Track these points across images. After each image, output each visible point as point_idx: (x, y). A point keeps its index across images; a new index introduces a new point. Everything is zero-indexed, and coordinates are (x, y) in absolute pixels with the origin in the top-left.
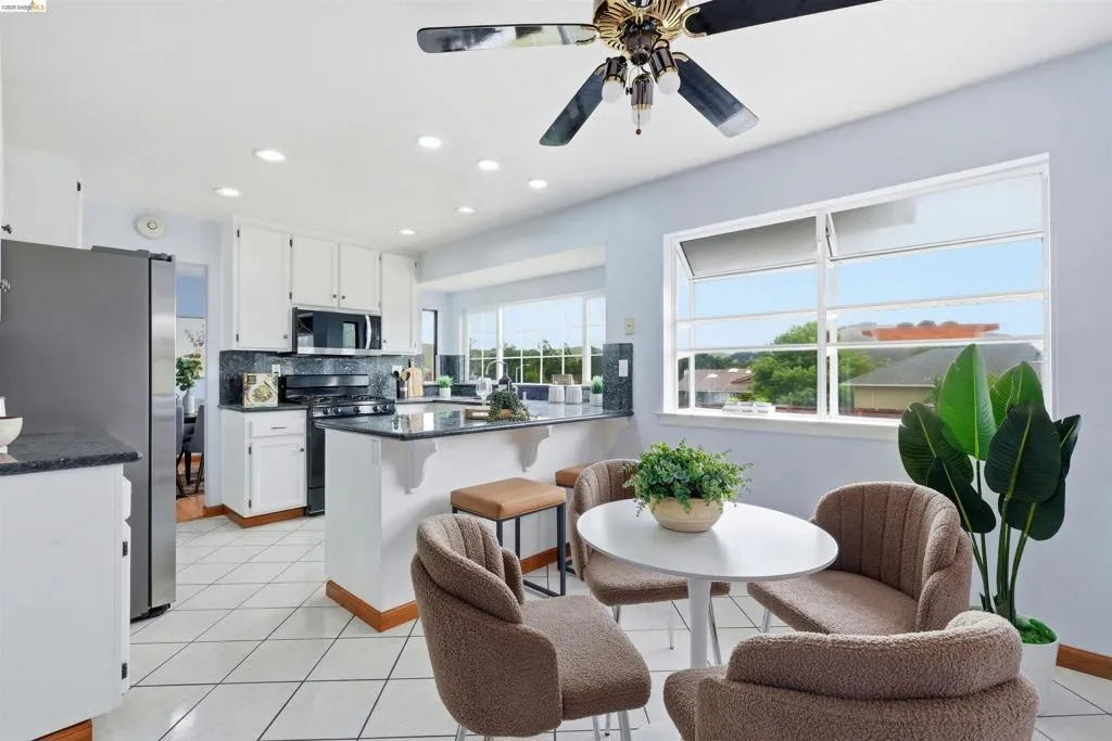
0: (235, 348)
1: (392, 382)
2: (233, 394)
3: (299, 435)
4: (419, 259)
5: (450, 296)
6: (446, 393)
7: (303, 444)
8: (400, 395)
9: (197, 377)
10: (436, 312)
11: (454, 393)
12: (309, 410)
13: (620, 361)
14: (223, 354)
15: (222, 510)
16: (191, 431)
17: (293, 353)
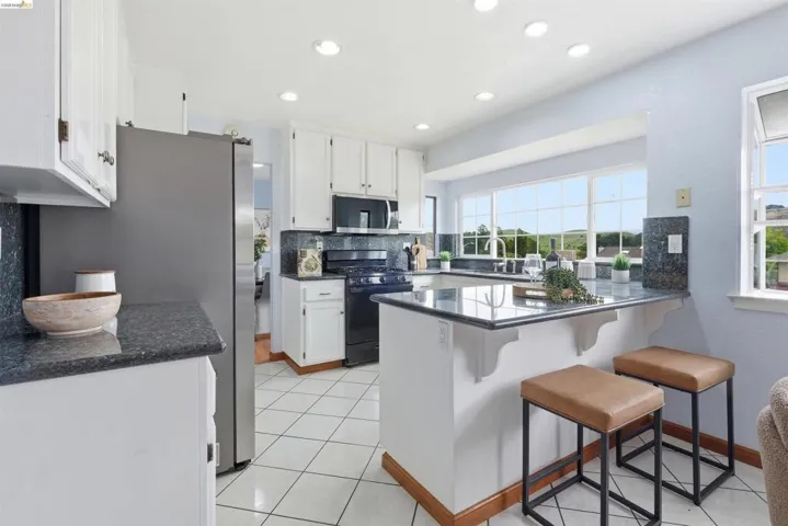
0: (292, 228)
1: (404, 256)
2: (290, 266)
3: (339, 300)
4: (427, 153)
5: (446, 184)
6: (447, 266)
7: (342, 308)
8: (411, 267)
9: (263, 252)
10: (435, 198)
11: (452, 266)
12: (346, 280)
13: (670, 237)
14: (282, 233)
15: (283, 356)
16: (260, 291)
17: (334, 232)
